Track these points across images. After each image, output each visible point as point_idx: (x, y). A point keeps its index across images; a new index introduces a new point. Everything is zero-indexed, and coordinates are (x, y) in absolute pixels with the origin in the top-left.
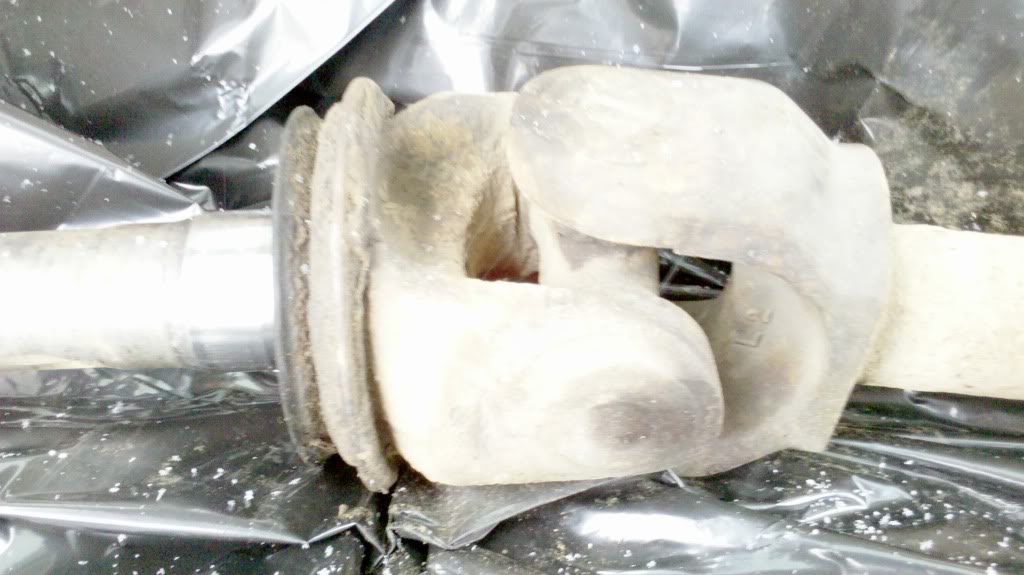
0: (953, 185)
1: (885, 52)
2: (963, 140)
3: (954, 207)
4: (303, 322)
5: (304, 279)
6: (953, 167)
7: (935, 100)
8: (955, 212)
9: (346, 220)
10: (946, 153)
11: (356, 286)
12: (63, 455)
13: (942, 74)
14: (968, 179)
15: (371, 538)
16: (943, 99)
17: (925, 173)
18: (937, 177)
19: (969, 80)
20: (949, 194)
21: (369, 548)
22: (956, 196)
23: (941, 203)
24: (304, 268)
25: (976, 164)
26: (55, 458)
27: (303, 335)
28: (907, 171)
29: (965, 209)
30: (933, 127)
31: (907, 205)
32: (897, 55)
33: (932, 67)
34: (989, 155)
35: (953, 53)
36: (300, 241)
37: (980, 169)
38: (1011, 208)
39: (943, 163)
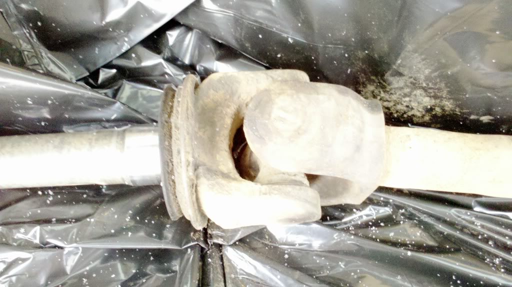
0: (422, 98)
1: (396, 60)
2: (426, 86)
3: (421, 104)
4: (175, 194)
5: (173, 181)
6: (421, 93)
7: (416, 75)
8: (422, 105)
9: (187, 170)
10: (419, 88)
11: (193, 188)
12: (92, 220)
13: (420, 69)
14: (428, 96)
15: (203, 246)
16: (419, 75)
17: (411, 94)
18: (415, 95)
19: (430, 70)
20: (419, 100)
21: (202, 249)
22: (422, 100)
23: (416, 103)
24: (173, 177)
25: (431, 93)
26: (90, 222)
27: (175, 197)
28: (403, 93)
29: (426, 105)
30: (414, 81)
31: (403, 103)
32: (401, 62)
33: (415, 66)
34: (436, 91)
35: (424, 62)
36: (170, 169)
37: (432, 94)
38: (443, 107)
39: (418, 91)
